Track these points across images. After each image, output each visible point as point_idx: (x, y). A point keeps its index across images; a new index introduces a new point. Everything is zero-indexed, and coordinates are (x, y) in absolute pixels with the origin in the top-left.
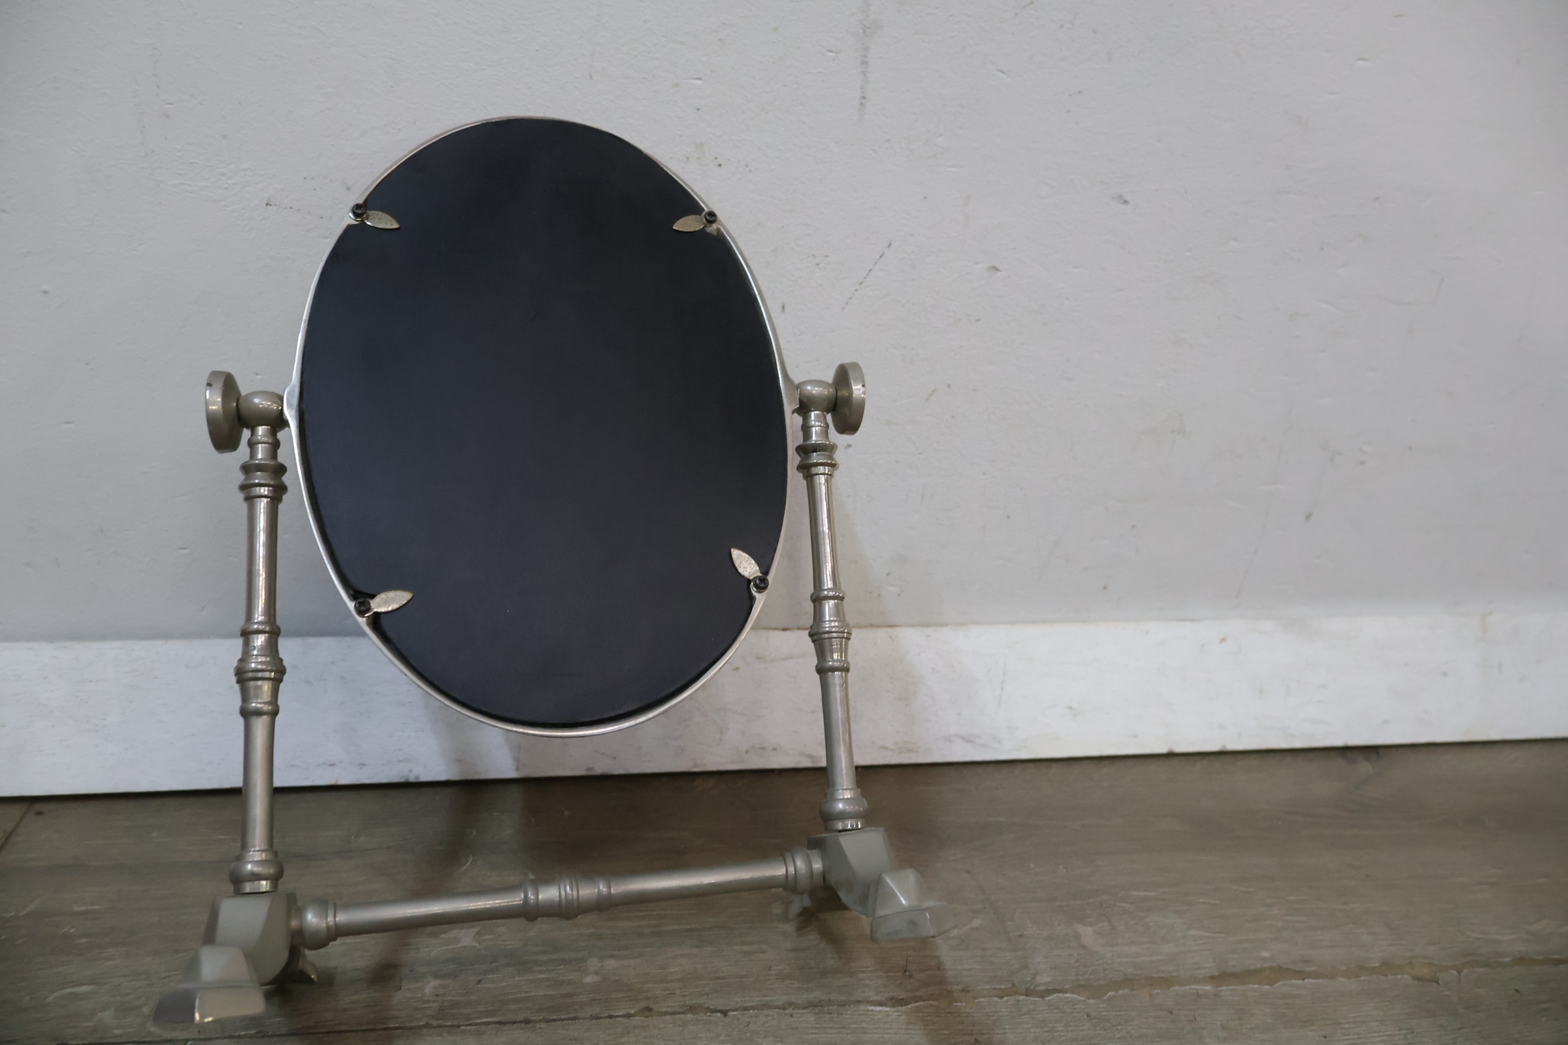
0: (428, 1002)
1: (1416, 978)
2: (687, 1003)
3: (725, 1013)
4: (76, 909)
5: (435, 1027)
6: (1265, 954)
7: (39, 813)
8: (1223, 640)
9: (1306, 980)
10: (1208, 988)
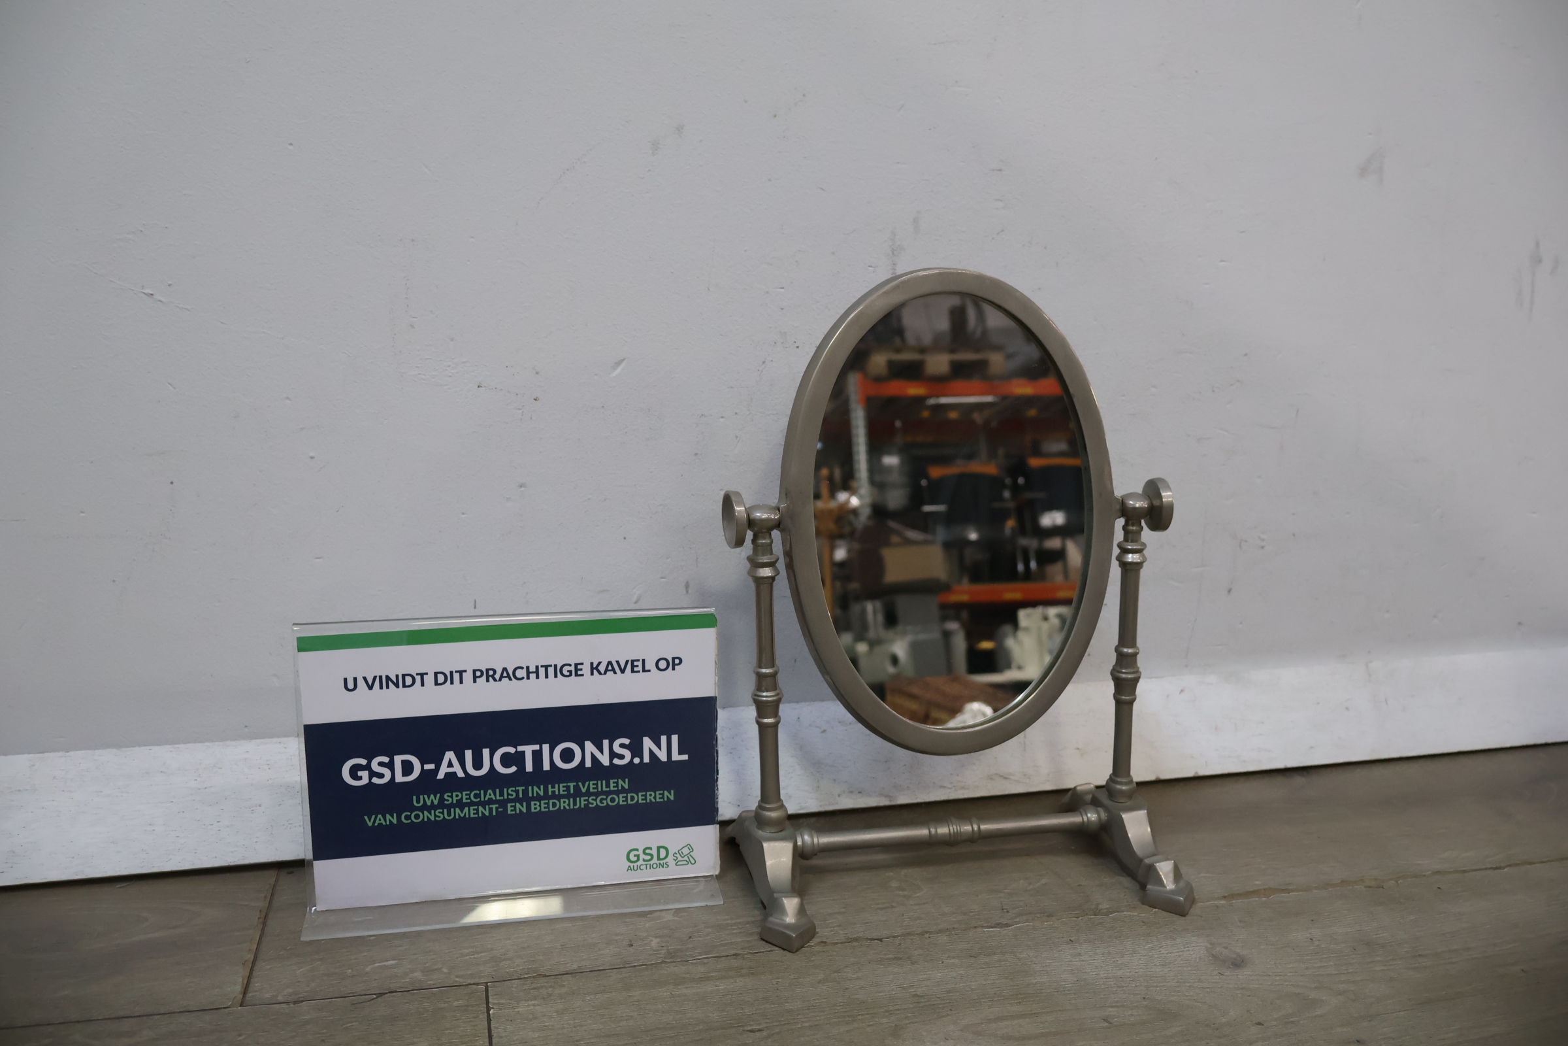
0: (658, 950)
1: (1369, 887)
2: (851, 937)
3: (881, 940)
5: (668, 963)
6: (1257, 883)
8: (1182, 691)
9: (1291, 894)
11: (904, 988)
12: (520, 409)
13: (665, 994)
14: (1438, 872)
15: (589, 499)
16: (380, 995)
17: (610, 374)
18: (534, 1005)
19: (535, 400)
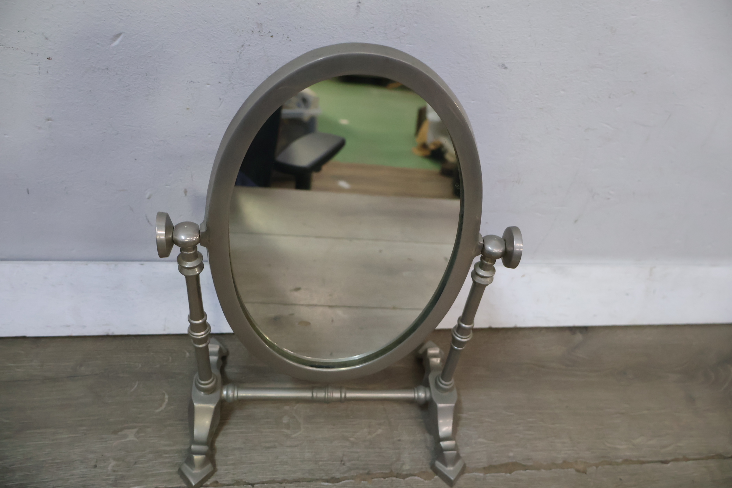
1: (578, 471)
2: (235, 478)
3: (253, 485)
6: (511, 454)
8: (523, 276)
9: (528, 471)
10: (481, 474)
12: (37, 65)
14: (627, 460)
15: (104, 132)
17: (110, 44)
19: (49, 59)
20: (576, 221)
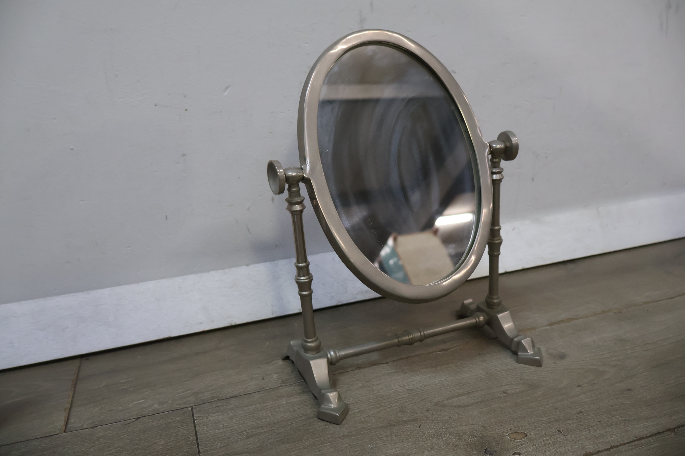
0: (277, 380)
1: (615, 313)
2: (372, 363)
4: (122, 381)
5: (284, 386)
6: (563, 316)
7: (87, 359)
8: (514, 229)
9: (580, 320)
10: (548, 327)
11: (403, 387)
12: (178, 116)
13: (284, 403)
14: (645, 303)
15: (219, 160)
16: (137, 419)
17: (223, 94)
18: (217, 416)
19: (186, 110)
20: (533, 180)
